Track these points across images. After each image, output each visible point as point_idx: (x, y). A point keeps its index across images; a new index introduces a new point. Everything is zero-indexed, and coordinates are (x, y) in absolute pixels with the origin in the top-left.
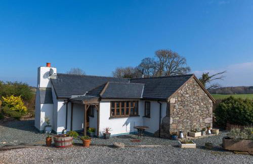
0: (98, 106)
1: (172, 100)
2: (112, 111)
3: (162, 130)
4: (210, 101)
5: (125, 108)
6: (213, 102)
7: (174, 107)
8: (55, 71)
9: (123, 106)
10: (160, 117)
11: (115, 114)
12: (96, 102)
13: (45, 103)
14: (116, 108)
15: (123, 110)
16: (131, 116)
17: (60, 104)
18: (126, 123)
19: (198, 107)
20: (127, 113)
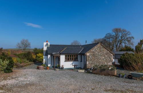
0: (60, 57)
1: (88, 54)
2: (66, 58)
3: (85, 67)
4: (111, 54)
5: (72, 57)
6: (113, 55)
7: (89, 57)
8: (49, 44)
9: (71, 57)
10: (84, 61)
11: (67, 60)
12: (59, 55)
13: (45, 56)
14: (67, 58)
15: (70, 58)
16: (74, 61)
17: (49, 56)
18: (72, 64)
19: (103, 57)
20: (73, 59)
